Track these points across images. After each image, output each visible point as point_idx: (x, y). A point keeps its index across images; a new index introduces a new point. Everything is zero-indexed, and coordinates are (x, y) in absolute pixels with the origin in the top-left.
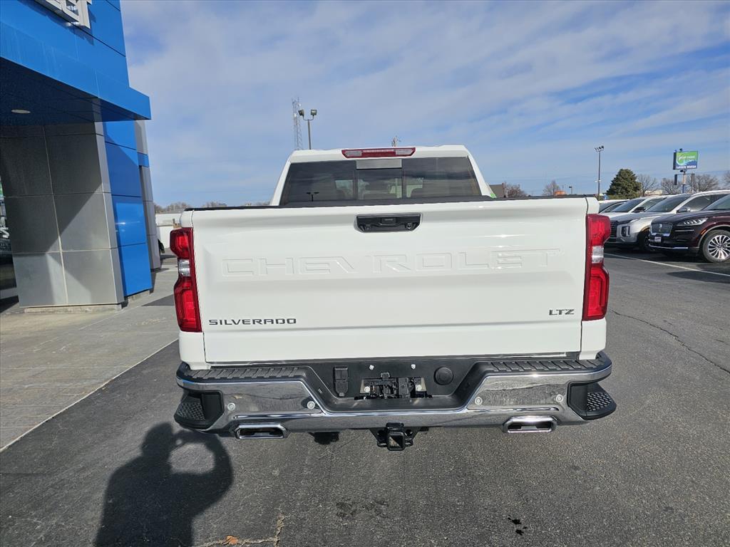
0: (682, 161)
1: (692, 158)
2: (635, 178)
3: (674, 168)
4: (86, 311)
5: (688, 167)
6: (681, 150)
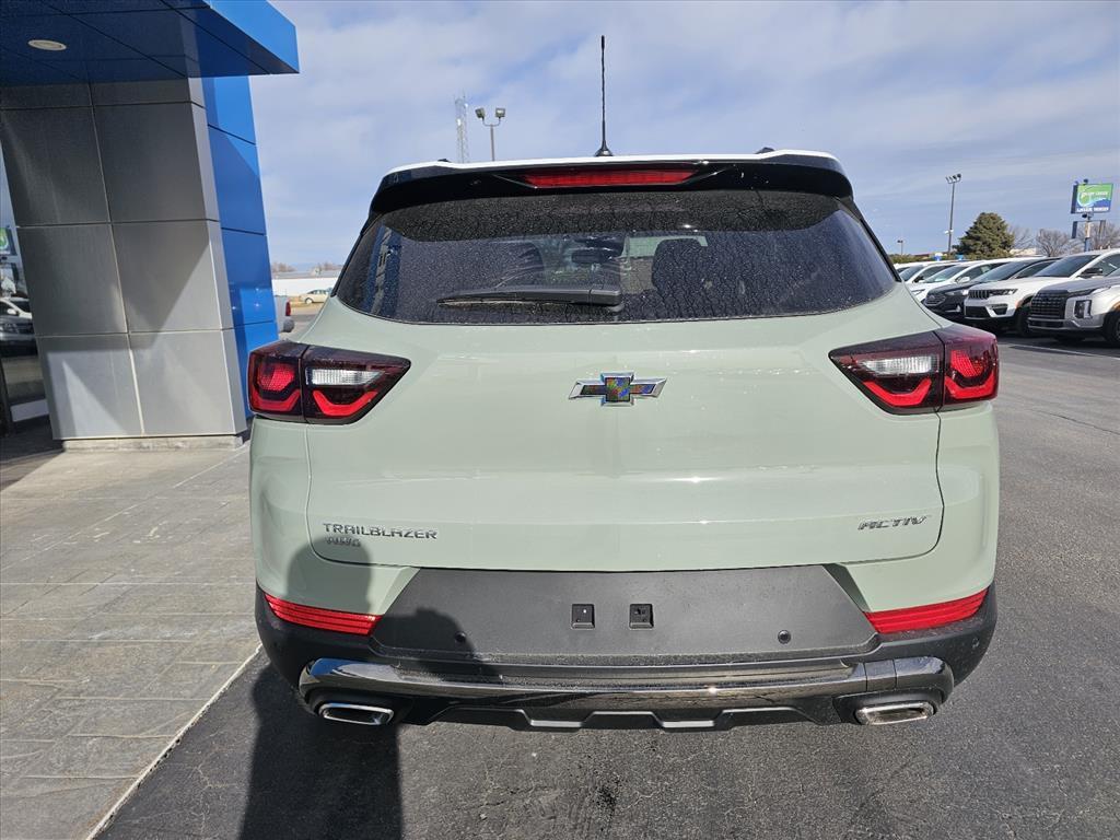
0: (1086, 200)
1: (1102, 194)
2: (1004, 228)
3: (1073, 211)
4: (178, 447)
5: (1096, 209)
6: (1086, 181)
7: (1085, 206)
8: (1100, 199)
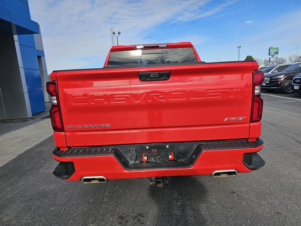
2: (253, 59)
3: (269, 55)
4: (15, 122)
5: (275, 54)
6: (272, 47)
7: (272, 53)
8: (276, 52)
